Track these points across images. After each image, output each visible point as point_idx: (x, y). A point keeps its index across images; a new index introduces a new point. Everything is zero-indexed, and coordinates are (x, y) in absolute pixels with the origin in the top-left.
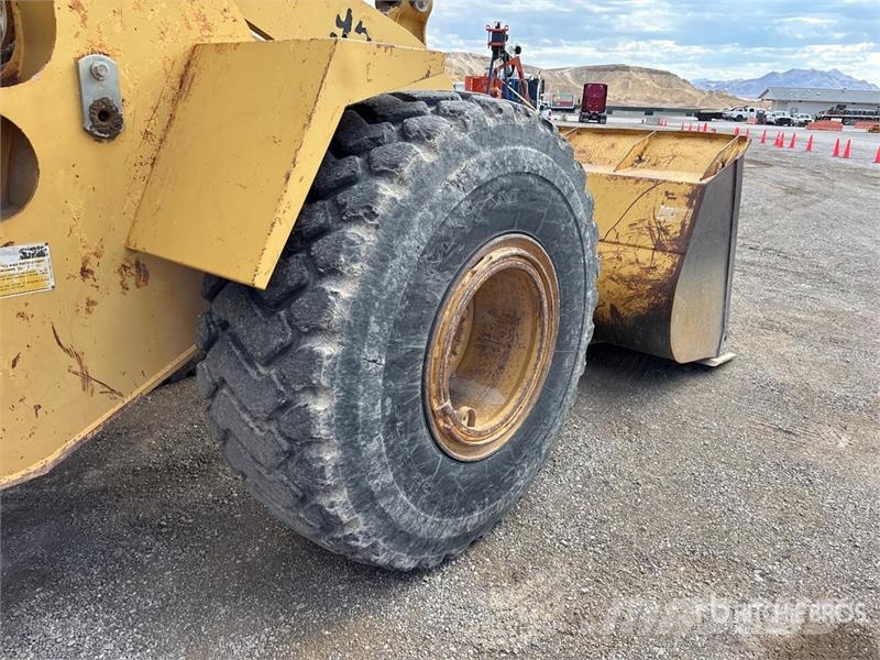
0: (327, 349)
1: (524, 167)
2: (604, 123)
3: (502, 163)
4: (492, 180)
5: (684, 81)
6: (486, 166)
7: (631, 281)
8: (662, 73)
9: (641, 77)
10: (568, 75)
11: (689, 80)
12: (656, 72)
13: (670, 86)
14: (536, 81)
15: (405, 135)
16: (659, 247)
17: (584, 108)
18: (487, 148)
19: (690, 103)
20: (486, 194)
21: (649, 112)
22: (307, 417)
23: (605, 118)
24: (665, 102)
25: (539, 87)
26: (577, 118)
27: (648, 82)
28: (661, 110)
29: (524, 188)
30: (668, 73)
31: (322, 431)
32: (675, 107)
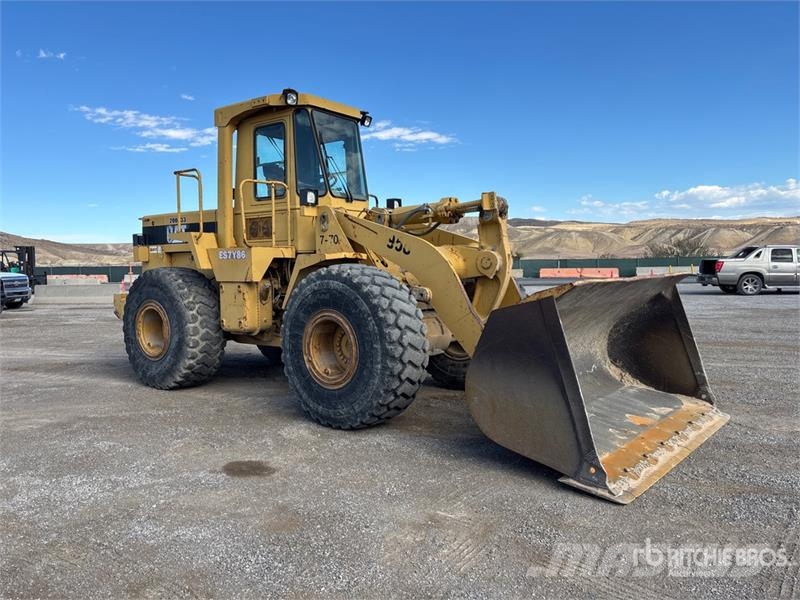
1: (331, 287)
3: (322, 285)
4: (318, 290)
6: (317, 286)
20: (316, 294)
29: (332, 294)
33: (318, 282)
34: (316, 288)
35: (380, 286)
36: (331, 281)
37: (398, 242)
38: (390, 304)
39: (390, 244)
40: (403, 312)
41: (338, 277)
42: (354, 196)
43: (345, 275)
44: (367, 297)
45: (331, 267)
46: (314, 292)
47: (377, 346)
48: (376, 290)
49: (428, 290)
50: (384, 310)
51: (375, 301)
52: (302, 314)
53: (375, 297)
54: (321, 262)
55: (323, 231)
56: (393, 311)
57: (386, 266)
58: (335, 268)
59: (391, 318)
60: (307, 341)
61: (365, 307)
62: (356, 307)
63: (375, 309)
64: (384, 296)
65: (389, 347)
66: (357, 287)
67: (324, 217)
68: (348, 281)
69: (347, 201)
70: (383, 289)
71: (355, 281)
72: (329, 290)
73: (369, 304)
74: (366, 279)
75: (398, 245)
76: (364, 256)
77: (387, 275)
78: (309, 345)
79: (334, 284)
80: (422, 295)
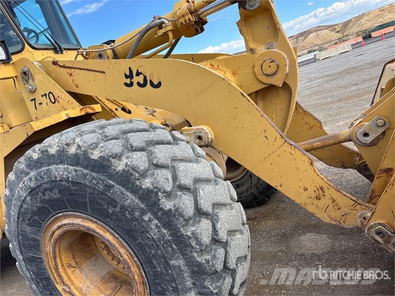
1: (56, 177)
3: (41, 177)
4: (38, 186)
6: (32, 180)
18: (34, 170)
20: (37, 193)
29: (62, 188)
33: (33, 174)
34: (32, 185)
35: (142, 149)
36: (53, 167)
37: (138, 74)
38: (175, 178)
39: (128, 81)
40: (197, 181)
41: (61, 157)
42: (63, 46)
43: (73, 150)
44: (127, 179)
45: (47, 141)
46: (32, 191)
47: (178, 262)
48: (139, 160)
49: (206, 128)
50: (168, 195)
51: (147, 183)
52: (28, 229)
53: (144, 175)
54: (29, 138)
55: (32, 92)
56: (183, 188)
57: (130, 112)
58: (53, 143)
59: (186, 203)
60: (52, 264)
61: (131, 199)
62: (113, 202)
63: (150, 198)
64: (158, 166)
65: (201, 259)
66: (102, 166)
67: (25, 73)
68: (81, 159)
69: (56, 52)
70: (150, 154)
71: (96, 155)
72: (55, 184)
73: (135, 190)
74: (115, 147)
75: (140, 79)
76: (97, 108)
77: (146, 126)
78: (57, 269)
79: (60, 171)
80: (200, 138)
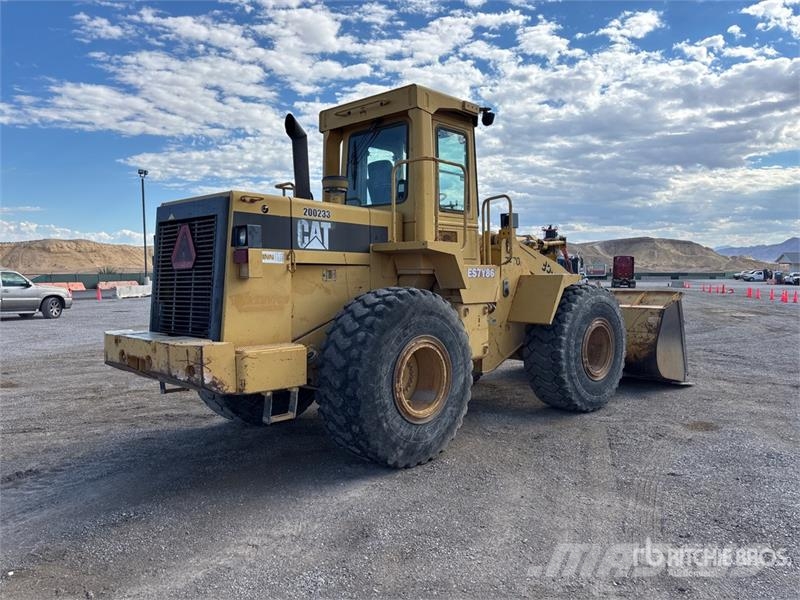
0: (564, 338)
2: (634, 287)
4: (595, 304)
5: (707, 249)
6: (594, 300)
7: (640, 344)
8: (685, 243)
9: (666, 247)
10: (597, 247)
11: (711, 247)
12: (679, 242)
13: (693, 253)
14: (576, 259)
15: (575, 293)
16: (650, 331)
17: (615, 276)
19: (715, 267)
20: (594, 307)
21: (675, 276)
22: (559, 353)
23: (634, 283)
24: (691, 267)
25: (579, 264)
26: (609, 284)
27: (672, 251)
28: (685, 274)
30: (690, 243)
31: (563, 357)
32: (700, 271)
39: (544, 267)
75: (549, 269)
